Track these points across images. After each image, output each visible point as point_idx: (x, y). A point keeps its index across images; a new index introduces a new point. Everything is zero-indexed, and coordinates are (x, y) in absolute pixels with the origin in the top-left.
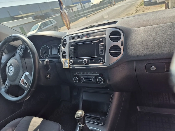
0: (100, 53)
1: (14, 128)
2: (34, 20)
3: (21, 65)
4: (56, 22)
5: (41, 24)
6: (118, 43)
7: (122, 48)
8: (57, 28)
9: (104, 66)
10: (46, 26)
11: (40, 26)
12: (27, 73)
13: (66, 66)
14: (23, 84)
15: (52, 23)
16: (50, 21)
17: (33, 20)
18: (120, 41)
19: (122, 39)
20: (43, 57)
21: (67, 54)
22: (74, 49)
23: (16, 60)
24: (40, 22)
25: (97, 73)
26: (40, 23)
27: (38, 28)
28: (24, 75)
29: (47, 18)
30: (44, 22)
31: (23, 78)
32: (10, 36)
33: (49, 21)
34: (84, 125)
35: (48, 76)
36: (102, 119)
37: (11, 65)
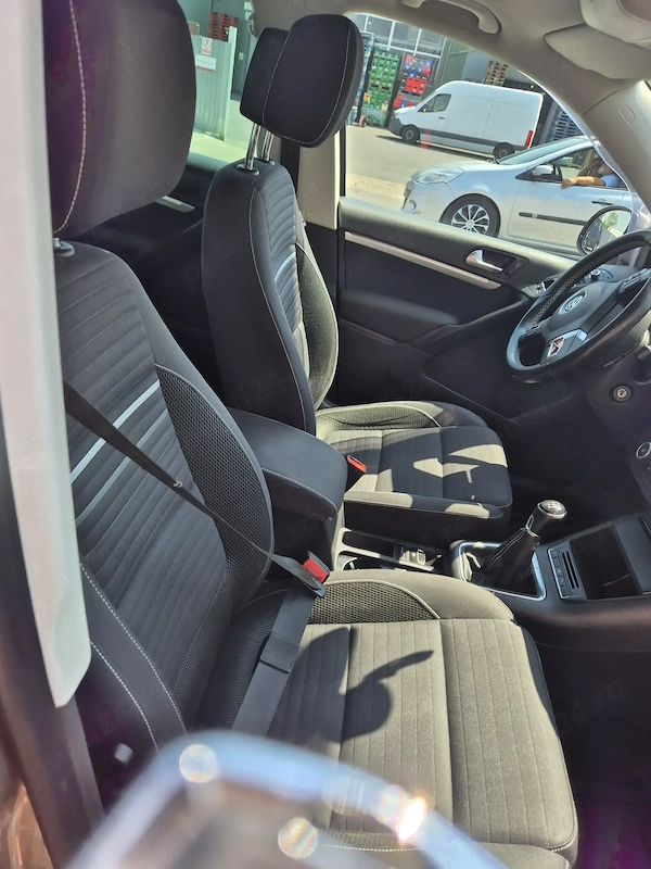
3: (592, 310)
12: (583, 336)
14: (552, 348)
23: (603, 292)
28: (574, 333)
34: (534, 535)
35: (622, 394)
36: (579, 593)
37: (583, 294)
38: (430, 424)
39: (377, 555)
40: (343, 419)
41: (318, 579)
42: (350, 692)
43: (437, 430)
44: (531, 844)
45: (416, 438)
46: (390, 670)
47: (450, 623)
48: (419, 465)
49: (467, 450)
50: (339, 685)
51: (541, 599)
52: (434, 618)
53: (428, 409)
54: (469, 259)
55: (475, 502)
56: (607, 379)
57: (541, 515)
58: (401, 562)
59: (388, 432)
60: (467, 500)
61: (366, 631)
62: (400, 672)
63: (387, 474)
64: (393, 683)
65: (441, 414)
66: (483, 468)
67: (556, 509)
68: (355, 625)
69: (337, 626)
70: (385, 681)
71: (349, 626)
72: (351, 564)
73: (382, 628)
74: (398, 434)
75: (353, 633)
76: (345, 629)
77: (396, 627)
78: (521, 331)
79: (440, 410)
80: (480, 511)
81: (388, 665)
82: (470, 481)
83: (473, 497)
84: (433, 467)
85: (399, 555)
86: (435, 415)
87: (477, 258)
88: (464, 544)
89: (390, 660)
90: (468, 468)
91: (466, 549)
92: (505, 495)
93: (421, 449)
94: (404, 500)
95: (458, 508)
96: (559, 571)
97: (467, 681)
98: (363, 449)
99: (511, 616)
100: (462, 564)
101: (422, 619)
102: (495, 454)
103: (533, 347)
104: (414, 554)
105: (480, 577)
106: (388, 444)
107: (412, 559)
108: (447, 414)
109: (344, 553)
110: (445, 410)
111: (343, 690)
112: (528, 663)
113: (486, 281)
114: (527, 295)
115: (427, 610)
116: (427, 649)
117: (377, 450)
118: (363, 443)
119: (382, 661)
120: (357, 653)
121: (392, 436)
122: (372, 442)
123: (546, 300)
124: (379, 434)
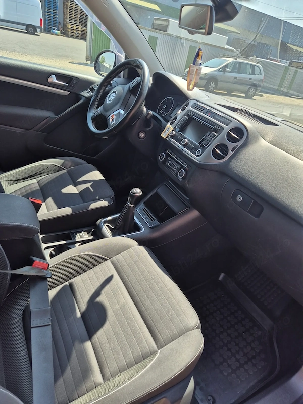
0: (204, 142)
1: (73, 165)
2: (227, 47)
3: (122, 99)
4: (262, 77)
5: (233, 62)
6: (231, 145)
7: (230, 153)
8: (256, 90)
9: (195, 160)
10: (239, 72)
11: (226, 66)
12: (122, 112)
13: (164, 135)
14: (111, 120)
15: (253, 73)
16: (254, 66)
17: (227, 44)
18: (235, 144)
19: (240, 144)
20: (159, 111)
21: (176, 122)
22: (187, 120)
23: (123, 90)
24: (233, 57)
25: (185, 163)
26: (231, 60)
27: (219, 67)
28: (118, 111)
29: (255, 56)
30: (240, 63)
31: (115, 113)
32: (137, 59)
33: (251, 64)
34: (132, 206)
35: (142, 135)
36: (156, 222)
37: (115, 92)
38: (60, 169)
39: (64, 242)
40: (11, 178)
41: (44, 269)
42: (83, 315)
43: (65, 171)
44: (187, 332)
45: (56, 178)
46: (97, 293)
47: (114, 258)
48: (64, 191)
49: (84, 177)
50: (76, 314)
51: (143, 231)
52: (106, 260)
53: (56, 162)
54: (49, 80)
55: (99, 200)
56: (136, 129)
57: (133, 196)
58: (77, 240)
59: (39, 179)
60: (95, 200)
61: (77, 281)
62: (103, 292)
63: (50, 200)
64: (101, 299)
65: (63, 163)
66: (95, 183)
67: (138, 191)
68: (70, 281)
69: (61, 286)
70: (98, 300)
71: (67, 283)
72: (52, 252)
73: (84, 276)
74: (46, 178)
75: (71, 285)
76: (66, 285)
77: (91, 272)
78: (91, 114)
79: (62, 161)
80: (103, 203)
81: (95, 291)
82: (93, 191)
83: (97, 198)
84: (71, 189)
85: (75, 238)
86: (61, 164)
87: (53, 79)
88: (103, 220)
89: (95, 289)
90: (89, 185)
91: (105, 222)
92: (110, 192)
93: (61, 182)
94: (67, 211)
95: (94, 205)
96: (145, 217)
97: (132, 280)
98: (30, 191)
99: (137, 243)
100: (106, 230)
101: (102, 262)
102: (97, 175)
103: (101, 121)
104: (81, 234)
105: (116, 232)
106: (43, 185)
107: (81, 237)
108: (67, 162)
109: (46, 248)
110: (65, 160)
111: (79, 315)
112: (152, 260)
113: (62, 91)
114: (85, 97)
115: (102, 258)
116: (110, 275)
117: (38, 190)
118: (28, 188)
119: (92, 291)
120: (78, 294)
121: (43, 180)
122: (33, 186)
123: (97, 97)
124: (35, 181)
